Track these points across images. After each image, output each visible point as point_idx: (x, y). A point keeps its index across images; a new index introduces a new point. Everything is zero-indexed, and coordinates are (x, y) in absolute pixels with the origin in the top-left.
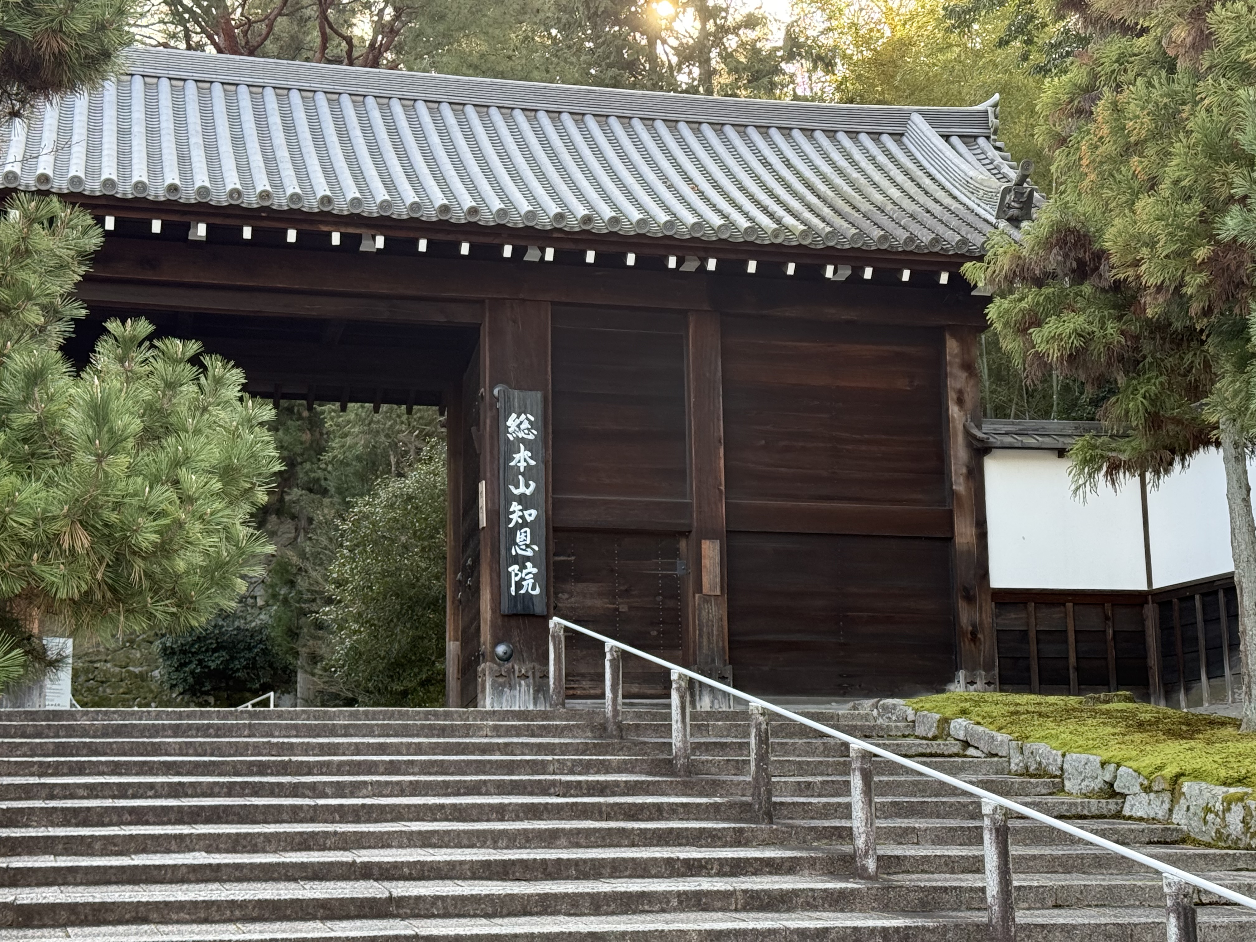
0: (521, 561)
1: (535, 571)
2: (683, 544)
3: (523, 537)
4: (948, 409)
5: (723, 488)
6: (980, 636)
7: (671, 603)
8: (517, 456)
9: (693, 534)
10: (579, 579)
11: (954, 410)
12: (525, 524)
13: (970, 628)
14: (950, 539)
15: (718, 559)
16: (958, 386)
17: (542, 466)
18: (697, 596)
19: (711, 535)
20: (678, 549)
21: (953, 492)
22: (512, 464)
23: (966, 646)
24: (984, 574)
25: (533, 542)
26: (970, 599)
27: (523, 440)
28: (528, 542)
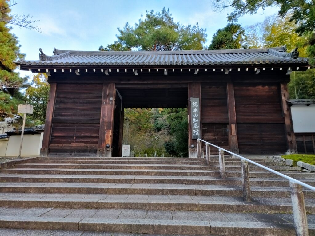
0: (196, 129)
1: (198, 131)
2: (228, 126)
3: (196, 125)
4: (282, 98)
5: (235, 115)
6: (293, 142)
7: (226, 137)
8: (194, 110)
9: (230, 124)
10: (207, 132)
11: (283, 98)
12: (196, 122)
13: (290, 141)
14: (284, 123)
15: (235, 128)
16: (284, 93)
17: (199, 112)
18: (231, 135)
19: (233, 123)
20: (227, 127)
21: (284, 114)
22: (193, 111)
23: (290, 144)
24: (292, 130)
25: (198, 125)
26: (290, 135)
27: (195, 107)
28: (197, 125)
